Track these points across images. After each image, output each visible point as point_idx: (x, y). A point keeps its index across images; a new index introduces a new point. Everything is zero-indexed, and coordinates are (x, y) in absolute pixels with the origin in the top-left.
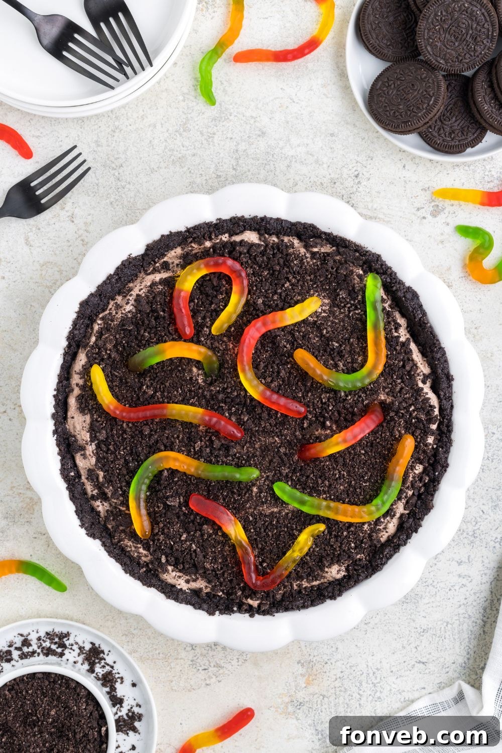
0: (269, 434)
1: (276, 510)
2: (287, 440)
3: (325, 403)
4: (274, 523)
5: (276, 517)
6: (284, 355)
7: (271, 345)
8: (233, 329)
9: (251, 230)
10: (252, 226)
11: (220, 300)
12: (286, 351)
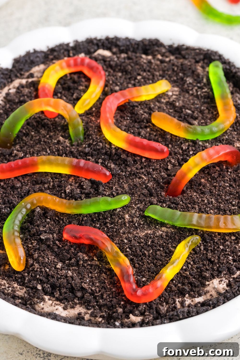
0: (136, 176)
1: (149, 232)
2: (154, 178)
3: (185, 150)
4: (149, 243)
5: (151, 238)
6: (143, 121)
7: (130, 115)
8: (94, 109)
9: (104, 49)
10: (105, 44)
11: (80, 90)
12: (144, 118)
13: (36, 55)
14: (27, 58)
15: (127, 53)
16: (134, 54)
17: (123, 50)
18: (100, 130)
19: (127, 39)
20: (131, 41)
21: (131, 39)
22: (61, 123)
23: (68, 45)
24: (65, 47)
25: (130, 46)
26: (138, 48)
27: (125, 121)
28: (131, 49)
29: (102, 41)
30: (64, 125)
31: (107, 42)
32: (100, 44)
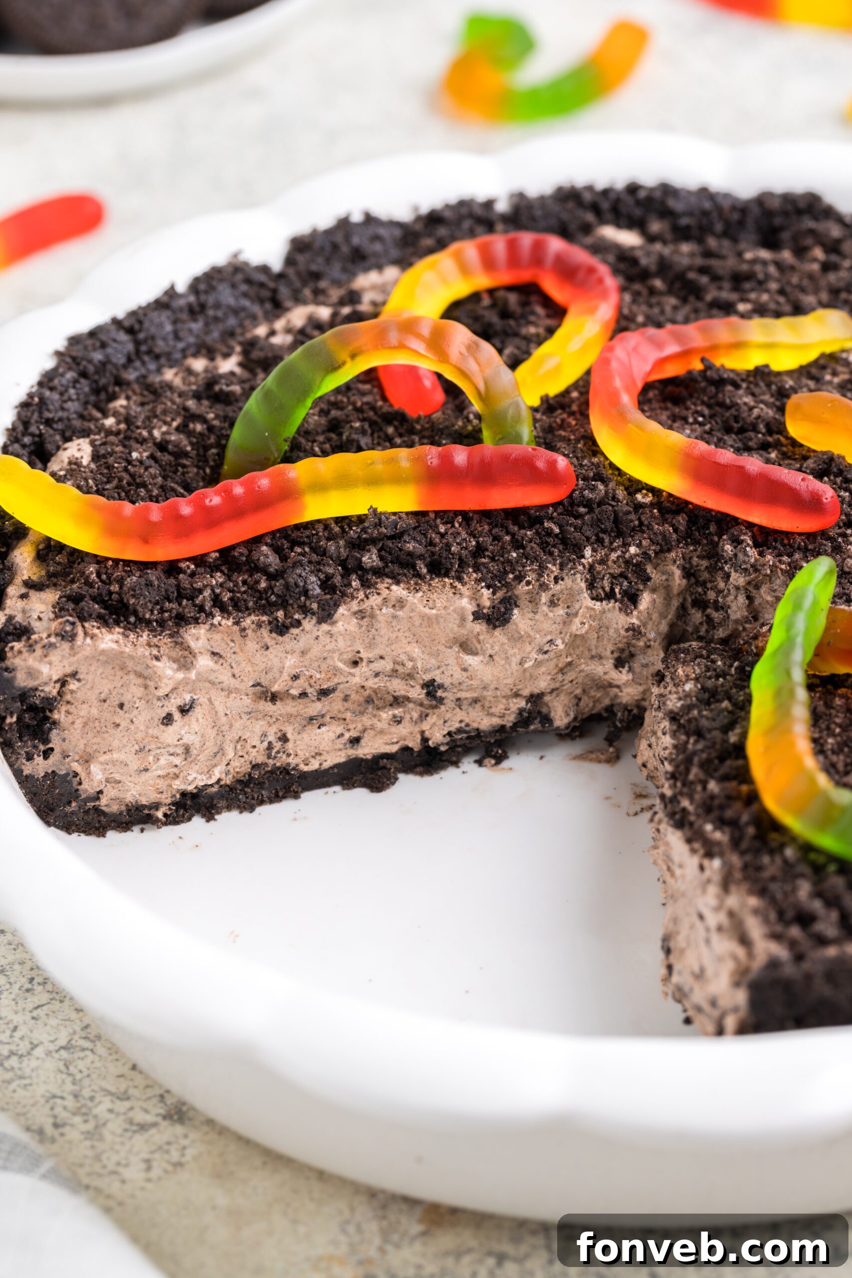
6: (754, 428)
7: (706, 412)
8: (575, 394)
9: (619, 225)
10: (623, 209)
11: (528, 339)
12: (759, 417)
13: (371, 231)
14: (339, 238)
15: (700, 241)
16: (726, 243)
17: (688, 227)
18: (595, 448)
19: (704, 192)
20: (720, 200)
21: (718, 194)
22: (453, 425)
23: (489, 204)
24: (478, 211)
25: (715, 215)
26: (741, 223)
27: (686, 426)
28: (719, 227)
29: (612, 196)
30: (465, 433)
31: (629, 200)
32: (605, 205)
